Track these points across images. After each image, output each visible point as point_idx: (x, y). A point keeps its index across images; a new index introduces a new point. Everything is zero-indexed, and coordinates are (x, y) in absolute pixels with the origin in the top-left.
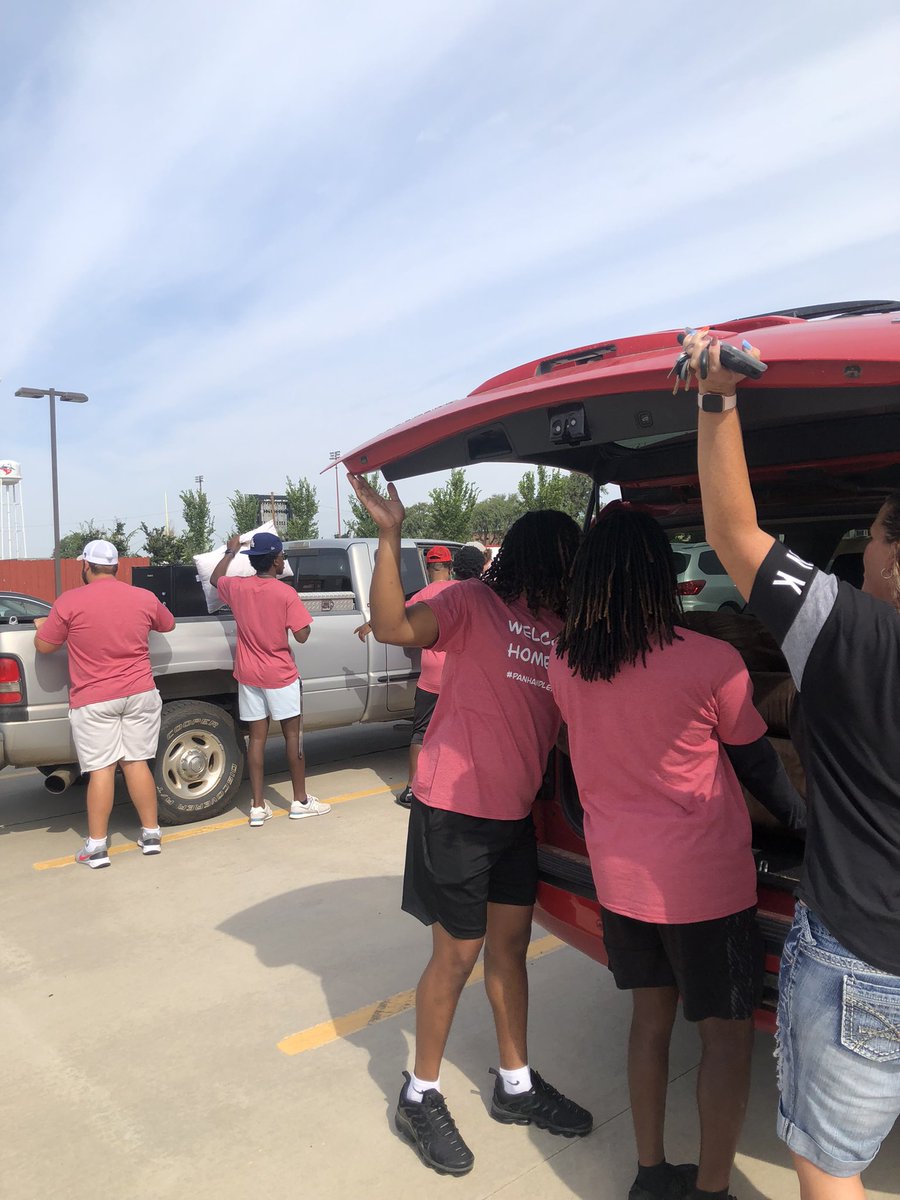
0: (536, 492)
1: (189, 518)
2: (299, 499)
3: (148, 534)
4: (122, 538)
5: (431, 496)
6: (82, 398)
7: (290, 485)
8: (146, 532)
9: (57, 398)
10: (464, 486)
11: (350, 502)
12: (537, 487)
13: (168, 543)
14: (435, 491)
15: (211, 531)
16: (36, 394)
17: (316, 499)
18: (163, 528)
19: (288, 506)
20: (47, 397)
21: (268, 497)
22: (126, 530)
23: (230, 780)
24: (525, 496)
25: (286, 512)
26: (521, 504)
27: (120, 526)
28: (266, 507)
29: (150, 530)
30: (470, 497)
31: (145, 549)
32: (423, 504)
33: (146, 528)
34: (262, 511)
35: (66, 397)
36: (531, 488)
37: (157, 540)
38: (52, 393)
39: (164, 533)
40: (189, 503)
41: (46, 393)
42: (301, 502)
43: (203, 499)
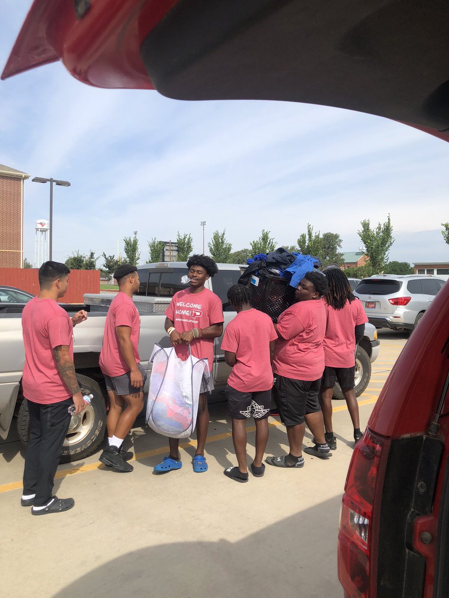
0: (306, 244)
1: (127, 251)
2: (184, 244)
3: (106, 259)
4: (93, 260)
5: (251, 244)
6: (68, 184)
7: (179, 236)
8: (105, 258)
9: (54, 184)
10: (269, 239)
11: (209, 246)
12: (307, 242)
13: (116, 264)
14: (254, 242)
15: (139, 258)
16: (43, 181)
17: (192, 244)
18: (114, 256)
19: (178, 248)
20: (49, 183)
21: (168, 243)
22: (95, 256)
23: (97, 432)
24: (300, 246)
25: (177, 251)
26: (298, 250)
27: (92, 254)
28: (168, 248)
29: (107, 256)
30: (271, 246)
31: (104, 266)
32: (247, 250)
33: (105, 256)
34: (165, 250)
35: (59, 183)
36: (304, 242)
37: (110, 262)
38: (51, 181)
39: (114, 259)
40: (128, 243)
41: (48, 180)
42: (184, 246)
43: (135, 242)
